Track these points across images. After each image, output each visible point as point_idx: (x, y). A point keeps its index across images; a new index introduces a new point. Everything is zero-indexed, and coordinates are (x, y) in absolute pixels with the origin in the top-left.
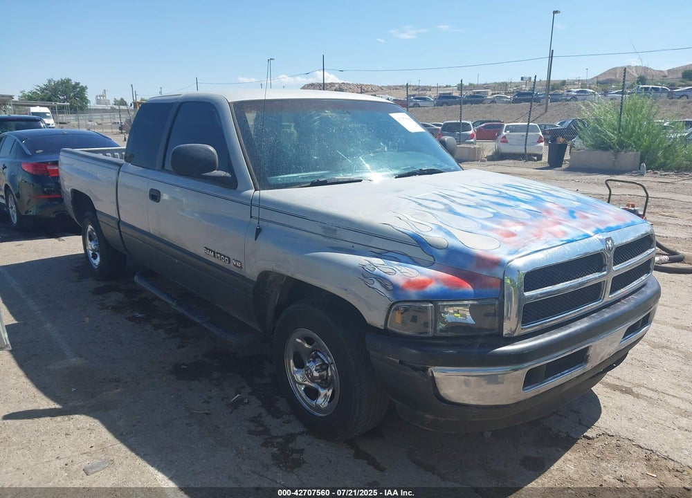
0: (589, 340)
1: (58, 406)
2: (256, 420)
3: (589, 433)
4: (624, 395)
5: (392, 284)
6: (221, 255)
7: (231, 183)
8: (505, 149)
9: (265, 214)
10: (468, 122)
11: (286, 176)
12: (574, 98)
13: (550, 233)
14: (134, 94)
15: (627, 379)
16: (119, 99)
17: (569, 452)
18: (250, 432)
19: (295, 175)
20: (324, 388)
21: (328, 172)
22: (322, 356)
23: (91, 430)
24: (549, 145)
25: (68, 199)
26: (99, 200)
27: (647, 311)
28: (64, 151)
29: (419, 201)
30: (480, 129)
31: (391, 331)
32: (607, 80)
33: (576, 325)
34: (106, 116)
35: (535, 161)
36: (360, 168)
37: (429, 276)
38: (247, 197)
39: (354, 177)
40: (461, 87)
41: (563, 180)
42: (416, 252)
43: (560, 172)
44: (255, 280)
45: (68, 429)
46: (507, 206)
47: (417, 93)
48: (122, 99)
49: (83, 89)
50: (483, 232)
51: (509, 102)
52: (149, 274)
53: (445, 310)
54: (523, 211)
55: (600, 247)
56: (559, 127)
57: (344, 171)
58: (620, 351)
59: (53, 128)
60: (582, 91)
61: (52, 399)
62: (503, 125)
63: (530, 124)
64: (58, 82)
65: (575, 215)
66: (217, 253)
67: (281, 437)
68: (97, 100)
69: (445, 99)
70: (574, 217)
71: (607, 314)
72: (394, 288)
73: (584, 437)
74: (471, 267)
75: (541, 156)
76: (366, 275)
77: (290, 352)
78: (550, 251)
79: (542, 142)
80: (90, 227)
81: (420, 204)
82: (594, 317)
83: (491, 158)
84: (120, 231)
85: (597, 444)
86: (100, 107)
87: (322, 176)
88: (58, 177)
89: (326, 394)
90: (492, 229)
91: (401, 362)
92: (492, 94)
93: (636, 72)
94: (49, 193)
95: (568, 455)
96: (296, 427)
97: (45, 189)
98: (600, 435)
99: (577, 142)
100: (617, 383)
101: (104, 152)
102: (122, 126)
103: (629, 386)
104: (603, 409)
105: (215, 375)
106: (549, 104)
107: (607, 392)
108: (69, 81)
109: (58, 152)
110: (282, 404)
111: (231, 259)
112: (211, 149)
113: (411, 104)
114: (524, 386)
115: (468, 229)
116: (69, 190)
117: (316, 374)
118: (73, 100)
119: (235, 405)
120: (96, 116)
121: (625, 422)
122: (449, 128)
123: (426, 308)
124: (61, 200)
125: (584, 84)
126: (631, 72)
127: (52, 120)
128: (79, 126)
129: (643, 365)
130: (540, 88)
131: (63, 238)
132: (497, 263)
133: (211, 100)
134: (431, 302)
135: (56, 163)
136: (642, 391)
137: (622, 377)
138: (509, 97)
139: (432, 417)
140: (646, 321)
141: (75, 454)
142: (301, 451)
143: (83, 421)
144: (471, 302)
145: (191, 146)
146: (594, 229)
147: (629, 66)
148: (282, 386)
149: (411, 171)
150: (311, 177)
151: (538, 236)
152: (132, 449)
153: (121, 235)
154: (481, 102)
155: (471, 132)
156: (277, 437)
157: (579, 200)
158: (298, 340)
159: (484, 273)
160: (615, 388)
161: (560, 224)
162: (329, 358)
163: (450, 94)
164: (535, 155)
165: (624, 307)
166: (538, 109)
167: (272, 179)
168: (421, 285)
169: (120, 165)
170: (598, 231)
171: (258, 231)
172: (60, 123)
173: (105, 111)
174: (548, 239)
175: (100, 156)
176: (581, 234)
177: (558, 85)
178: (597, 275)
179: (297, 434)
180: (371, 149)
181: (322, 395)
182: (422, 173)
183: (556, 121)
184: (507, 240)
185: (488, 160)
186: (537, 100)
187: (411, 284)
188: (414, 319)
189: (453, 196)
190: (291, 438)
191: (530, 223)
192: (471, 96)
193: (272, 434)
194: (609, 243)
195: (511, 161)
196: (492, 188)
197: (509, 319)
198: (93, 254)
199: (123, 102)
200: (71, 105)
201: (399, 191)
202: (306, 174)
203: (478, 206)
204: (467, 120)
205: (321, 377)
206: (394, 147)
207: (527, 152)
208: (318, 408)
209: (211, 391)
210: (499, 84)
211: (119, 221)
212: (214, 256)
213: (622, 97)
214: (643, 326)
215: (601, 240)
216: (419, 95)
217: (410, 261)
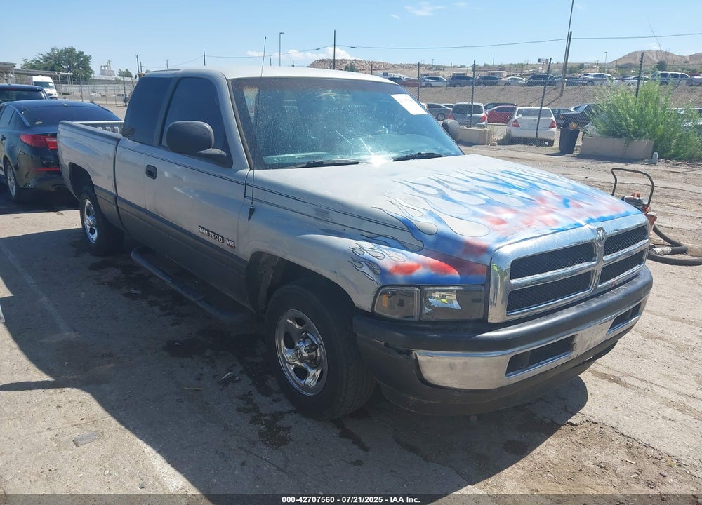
0: (575, 329)
1: (50, 379)
2: (246, 397)
3: (573, 420)
4: (612, 384)
5: (380, 268)
6: (215, 234)
7: (226, 162)
8: (516, 133)
9: (258, 194)
10: (479, 104)
11: (282, 156)
12: (591, 82)
13: (541, 221)
14: (140, 66)
15: (617, 368)
16: (124, 70)
17: (551, 437)
18: (239, 410)
19: (292, 155)
20: (313, 368)
21: (325, 153)
22: (311, 337)
23: (82, 403)
24: (562, 130)
25: (66, 173)
26: (98, 175)
27: (637, 301)
28: (63, 124)
29: (414, 186)
30: (492, 111)
31: (379, 314)
32: (627, 64)
33: (563, 313)
34: (110, 87)
35: (546, 146)
36: (358, 150)
37: (417, 261)
38: (242, 177)
39: (351, 159)
40: (474, 67)
41: (573, 167)
42: (406, 237)
43: (569, 159)
44: (248, 260)
45: (60, 401)
46: (501, 193)
47: (430, 72)
48: (127, 70)
49: (87, 59)
50: (474, 218)
51: (523, 85)
52: (145, 251)
53: (433, 295)
54: (516, 198)
55: (591, 237)
56: (573, 112)
57: (341, 152)
58: (609, 340)
59: (56, 98)
60: (600, 76)
61: (45, 372)
62: (515, 109)
63: (543, 108)
64: (62, 51)
65: (569, 203)
66: (211, 232)
67: (269, 415)
68: (101, 70)
69: (458, 80)
70: (568, 206)
71: (595, 304)
72: (382, 273)
73: (568, 423)
74: (458, 254)
75: (553, 141)
76: (355, 259)
77: (281, 332)
78: (539, 240)
79: (553, 127)
80: (88, 202)
81: (413, 189)
82: (581, 306)
83: (501, 143)
84: (117, 207)
85: (581, 431)
86: (104, 78)
87: (319, 157)
88: (56, 150)
89: (314, 375)
90: (482, 216)
91: (386, 345)
92: (508, 76)
93: (657, 56)
94: (48, 165)
95: (550, 440)
96: (284, 406)
97: (44, 162)
98: (583, 422)
99: (590, 128)
100: (606, 371)
101: (104, 126)
102: (126, 98)
103: (617, 375)
104: (589, 397)
105: (208, 353)
106: (565, 88)
107: (595, 380)
108: (72, 49)
109: (57, 124)
110: (272, 383)
111: (225, 238)
112: (207, 126)
113: (424, 84)
114: (507, 373)
115: (460, 216)
116: (67, 164)
117: (305, 354)
118: (77, 70)
119: (226, 383)
120: (100, 87)
121: (610, 411)
122: (460, 111)
123: (413, 293)
124: (60, 173)
125: (602, 68)
126: (651, 56)
127: (55, 90)
128: (82, 97)
129: (634, 355)
130: (557, 70)
131: (62, 212)
132: (484, 250)
133: (209, 76)
134: (418, 287)
135: (54, 135)
136: (631, 381)
137: (612, 367)
138: (524, 79)
139: (416, 399)
140: (636, 311)
141: (65, 426)
142: (289, 429)
143: (74, 394)
144: (456, 288)
145: (187, 123)
146: (586, 219)
147: (650, 51)
148: (272, 365)
149: (409, 154)
150: (307, 157)
151: (528, 225)
152: (122, 423)
153: (118, 211)
154: (495, 84)
155: (482, 115)
156: (266, 415)
157: (575, 189)
158: (289, 321)
159: (471, 259)
160: (604, 377)
161: (552, 212)
162: (318, 339)
163: (464, 74)
164: (546, 140)
165: (613, 297)
166: (552, 93)
167: (268, 159)
168: (409, 270)
169: (118, 140)
170: (590, 221)
171: (252, 212)
172: (63, 94)
173: (109, 82)
174: (538, 228)
175: (100, 130)
176: (573, 223)
177: (575, 68)
178: (586, 264)
179: (286, 413)
180: (371, 131)
181: (311, 376)
182: (420, 156)
183: (571, 106)
184: (496, 227)
185: (499, 144)
186: (552, 83)
187: (398, 268)
188: (401, 303)
189: (448, 182)
190: (278, 416)
191: (521, 211)
192: (485, 78)
193: (261, 412)
194: (601, 233)
195: (522, 146)
196: (489, 174)
197: (495, 305)
198: (91, 229)
199: (127, 74)
200: (74, 74)
201: (396, 175)
202: (302, 154)
203: (472, 192)
204: (479, 102)
205: (310, 357)
206: (394, 130)
207: (539, 136)
208: (306, 387)
209: (202, 368)
210: (515, 66)
211: (116, 197)
212: (209, 235)
213: (638, 83)
214: (632, 316)
215: (592, 230)
216: (432, 74)
217: (399, 245)
